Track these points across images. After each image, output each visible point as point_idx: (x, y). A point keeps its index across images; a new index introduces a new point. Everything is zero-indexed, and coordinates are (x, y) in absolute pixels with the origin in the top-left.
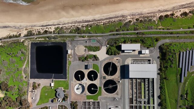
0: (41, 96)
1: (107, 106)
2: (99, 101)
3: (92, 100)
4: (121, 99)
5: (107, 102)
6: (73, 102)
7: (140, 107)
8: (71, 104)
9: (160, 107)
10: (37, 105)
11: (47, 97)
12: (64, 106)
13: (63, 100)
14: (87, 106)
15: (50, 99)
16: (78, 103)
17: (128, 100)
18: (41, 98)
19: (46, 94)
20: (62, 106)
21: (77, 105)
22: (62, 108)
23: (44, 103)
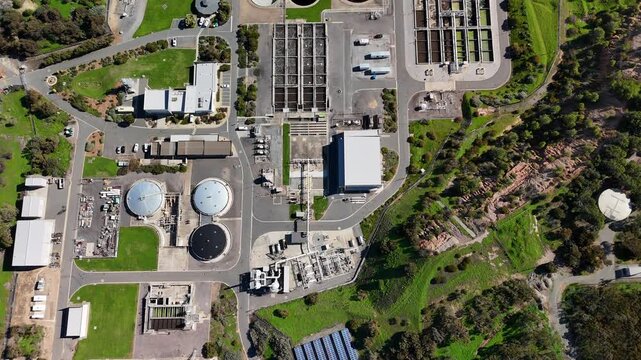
0: (148, 10)
1: (348, 36)
2: (325, 22)
3: (303, 21)
4: (389, 14)
5: (346, 27)
6: (244, 27)
7: (448, 34)
8: (238, 33)
9: (508, 32)
10: (134, 36)
11: (166, 16)
12: (218, 38)
13: (213, 22)
14: (286, 38)
15: (176, 21)
16: (259, 31)
17: (412, 16)
18: (147, 18)
19: (165, 6)
20: (210, 40)
21: (257, 36)
22: (211, 44)
23: (156, 31)
